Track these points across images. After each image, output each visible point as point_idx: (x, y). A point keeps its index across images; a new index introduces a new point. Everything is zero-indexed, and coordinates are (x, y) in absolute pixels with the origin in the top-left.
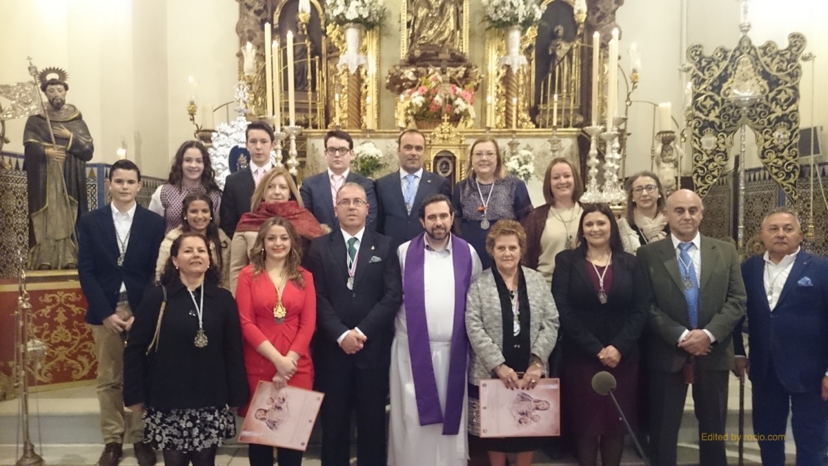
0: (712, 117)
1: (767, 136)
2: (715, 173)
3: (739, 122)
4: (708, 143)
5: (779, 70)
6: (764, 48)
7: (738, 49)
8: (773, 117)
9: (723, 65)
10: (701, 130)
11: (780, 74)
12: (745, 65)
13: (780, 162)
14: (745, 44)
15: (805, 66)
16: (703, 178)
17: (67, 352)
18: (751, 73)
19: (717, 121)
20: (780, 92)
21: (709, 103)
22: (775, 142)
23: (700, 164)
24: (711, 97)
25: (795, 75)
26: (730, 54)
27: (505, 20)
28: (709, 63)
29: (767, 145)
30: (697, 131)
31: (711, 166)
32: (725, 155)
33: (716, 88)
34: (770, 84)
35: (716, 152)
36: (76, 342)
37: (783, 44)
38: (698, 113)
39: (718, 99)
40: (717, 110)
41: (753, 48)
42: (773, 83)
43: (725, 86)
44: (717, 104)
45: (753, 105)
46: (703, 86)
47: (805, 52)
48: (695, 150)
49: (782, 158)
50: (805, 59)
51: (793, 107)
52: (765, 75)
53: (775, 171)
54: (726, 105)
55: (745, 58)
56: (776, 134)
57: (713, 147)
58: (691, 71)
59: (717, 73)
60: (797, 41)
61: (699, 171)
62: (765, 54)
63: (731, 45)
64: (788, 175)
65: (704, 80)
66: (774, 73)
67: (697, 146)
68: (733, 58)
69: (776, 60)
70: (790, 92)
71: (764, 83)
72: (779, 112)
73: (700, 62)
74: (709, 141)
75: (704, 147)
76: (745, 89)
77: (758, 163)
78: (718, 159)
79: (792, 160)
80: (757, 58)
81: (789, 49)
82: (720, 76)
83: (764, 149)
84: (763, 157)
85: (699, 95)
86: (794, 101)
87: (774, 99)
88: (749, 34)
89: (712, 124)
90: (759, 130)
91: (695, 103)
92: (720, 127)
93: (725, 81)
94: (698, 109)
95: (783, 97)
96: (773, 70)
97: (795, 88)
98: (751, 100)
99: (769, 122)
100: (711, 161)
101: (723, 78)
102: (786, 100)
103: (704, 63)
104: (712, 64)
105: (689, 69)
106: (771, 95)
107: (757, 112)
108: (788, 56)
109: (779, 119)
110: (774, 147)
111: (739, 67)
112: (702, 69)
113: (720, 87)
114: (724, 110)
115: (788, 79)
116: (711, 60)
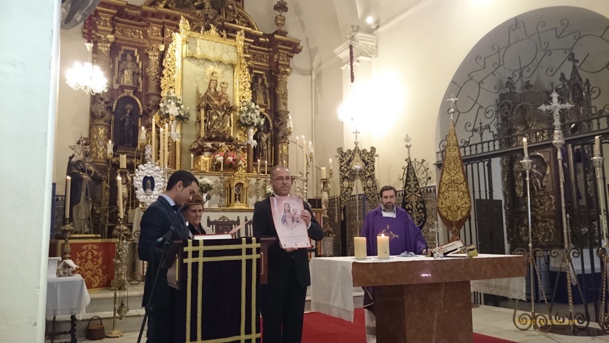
0: (346, 175)
1: (365, 183)
2: (348, 196)
3: (356, 177)
4: (346, 184)
5: (368, 159)
6: (363, 151)
7: (354, 150)
8: (367, 176)
9: (350, 156)
10: (343, 179)
11: (368, 161)
12: (357, 157)
13: (370, 192)
14: (357, 149)
15: (376, 158)
16: (344, 198)
17: (91, 274)
18: (359, 159)
19: (349, 176)
20: (369, 167)
21: (345, 169)
22: (368, 185)
23: (343, 192)
24: (346, 167)
25: (373, 162)
26: (352, 152)
27: (248, 124)
28: (345, 155)
29: (365, 186)
30: (342, 180)
31: (347, 193)
32: (352, 189)
33: (348, 164)
34: (365, 164)
35: (348, 188)
36: (95, 269)
37: (369, 150)
38: (342, 173)
39: (349, 168)
40: (348, 172)
41: (359, 151)
42: (367, 164)
43: (351, 164)
44: (348, 170)
45: (361, 171)
46: (343, 163)
47: (376, 153)
48: (341, 187)
49: (370, 191)
50: (376, 156)
51: (373, 173)
52: (364, 161)
53: (368, 195)
54: (351, 170)
55: (357, 154)
56: (368, 182)
57: (347, 186)
58: (339, 157)
59: (348, 159)
60: (373, 149)
61: (343, 195)
62: (363, 153)
63: (352, 149)
64: (373, 197)
65: (343, 161)
66: (366, 160)
67: (342, 185)
68: (353, 154)
69: (367, 156)
70: (372, 167)
71: (364, 163)
72: (369, 174)
73: (342, 154)
74: (346, 183)
75: (345, 186)
76: (357, 165)
77: (363, 192)
78: (349, 190)
79: (374, 192)
80: (361, 154)
81: (371, 152)
82: (349, 160)
83: (365, 187)
84: (364, 190)
85: (342, 166)
86: (373, 171)
87: (367, 169)
88: (358, 145)
89: (347, 177)
90: (363, 180)
91: (340, 169)
92: (350, 178)
93: (351, 162)
94: (342, 171)
95: (369, 169)
96: (366, 159)
97: (373, 166)
98: (360, 169)
99: (366, 178)
100: (347, 191)
101: (350, 161)
102: (371, 170)
103: (343, 155)
104: (346, 155)
105: (338, 156)
106: (366, 168)
107: (362, 173)
108: (371, 155)
109: (369, 177)
110: (368, 187)
111: (355, 157)
112: (343, 157)
113: (349, 164)
114: (351, 172)
115: (371, 163)
116: (346, 154)
